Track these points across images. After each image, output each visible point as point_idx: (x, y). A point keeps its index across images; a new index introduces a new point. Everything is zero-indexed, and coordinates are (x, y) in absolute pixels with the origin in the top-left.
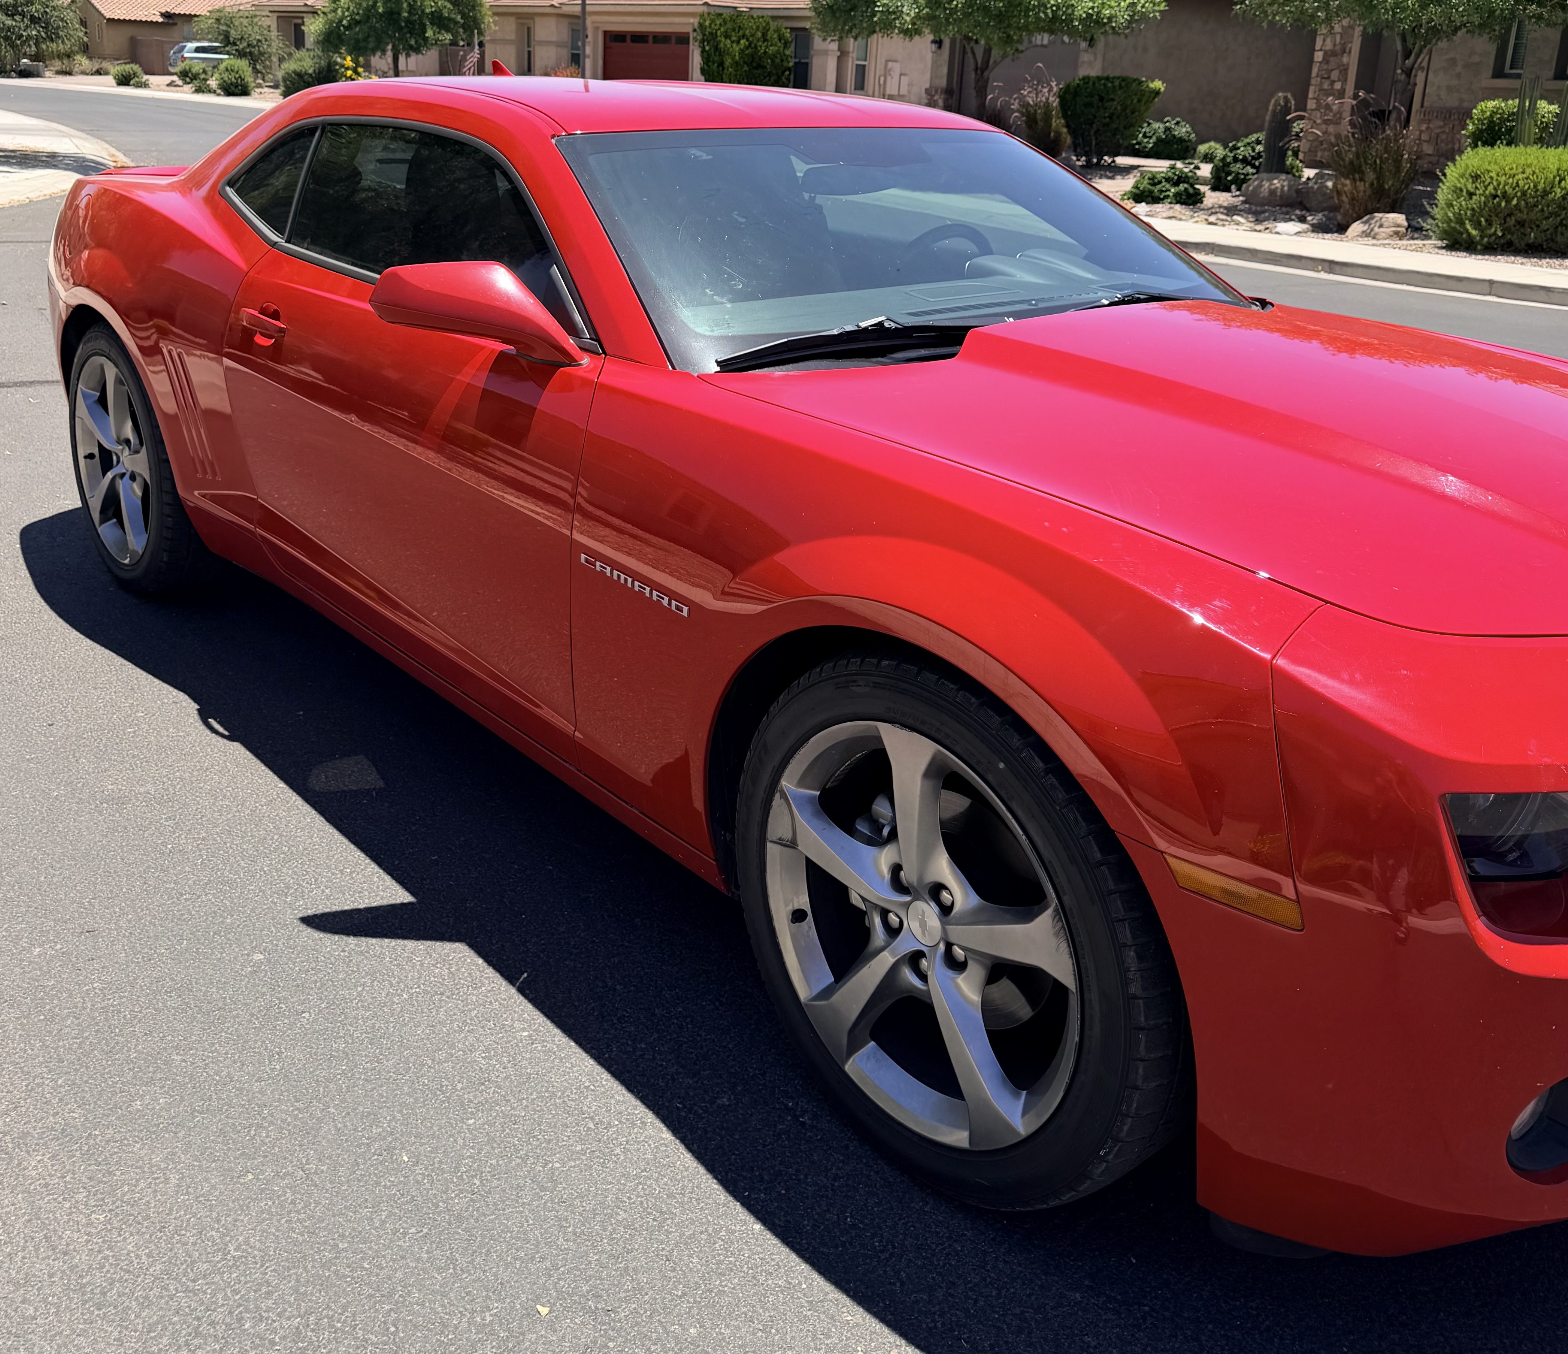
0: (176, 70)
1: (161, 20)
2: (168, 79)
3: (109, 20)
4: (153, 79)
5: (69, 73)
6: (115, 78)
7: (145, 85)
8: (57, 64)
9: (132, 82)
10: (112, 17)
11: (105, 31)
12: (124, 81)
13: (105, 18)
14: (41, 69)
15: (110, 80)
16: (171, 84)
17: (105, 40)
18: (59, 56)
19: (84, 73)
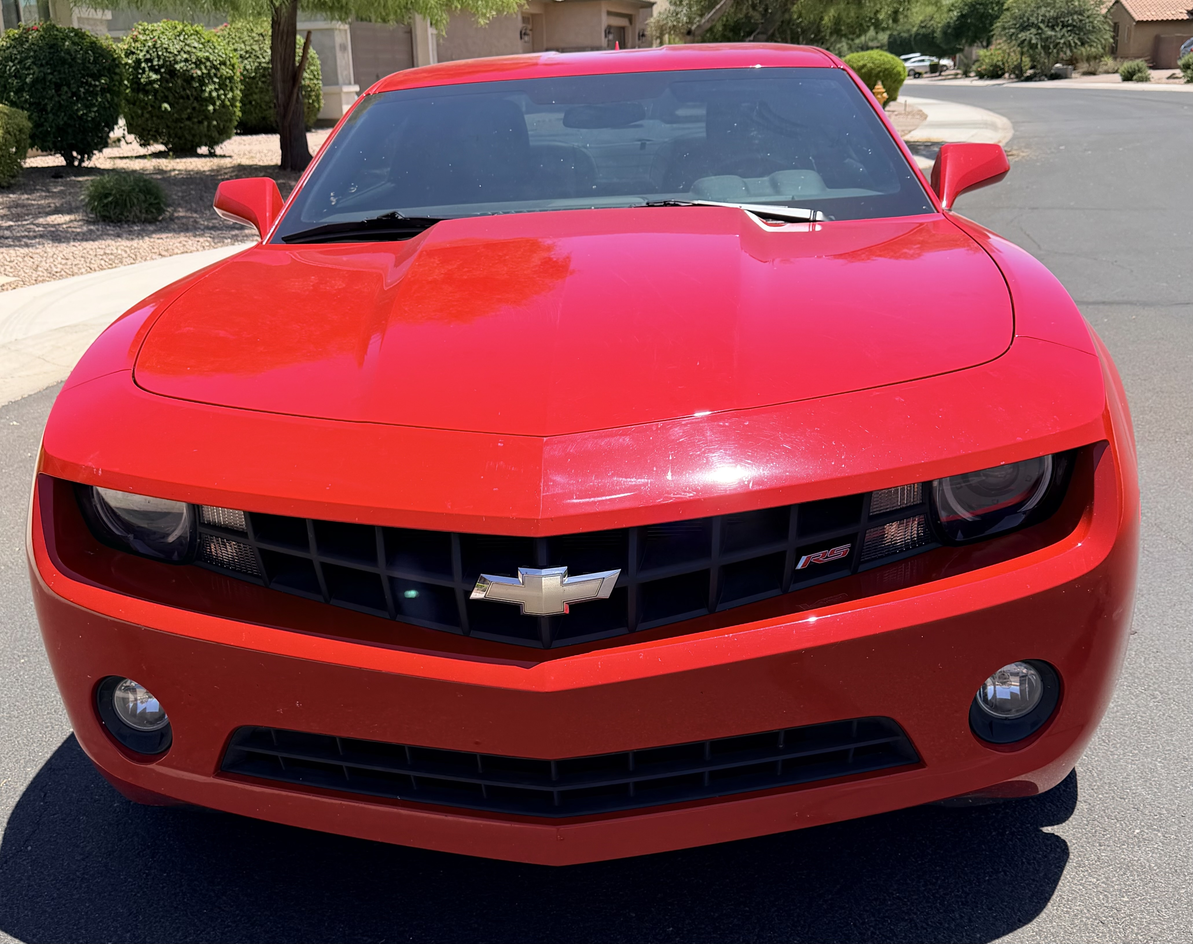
0: (1180, 63)
1: (1186, 17)
2: (1169, 72)
3: (1138, 22)
4: (1154, 74)
5: (1093, 73)
6: (1121, 75)
7: (1145, 79)
8: (1084, 66)
9: (1135, 77)
10: (1141, 19)
11: (1133, 33)
12: (1128, 77)
13: (1134, 20)
14: (1069, 71)
15: (1118, 77)
16: (1172, 77)
17: (1132, 41)
18: (1088, 59)
19: (1107, 72)
